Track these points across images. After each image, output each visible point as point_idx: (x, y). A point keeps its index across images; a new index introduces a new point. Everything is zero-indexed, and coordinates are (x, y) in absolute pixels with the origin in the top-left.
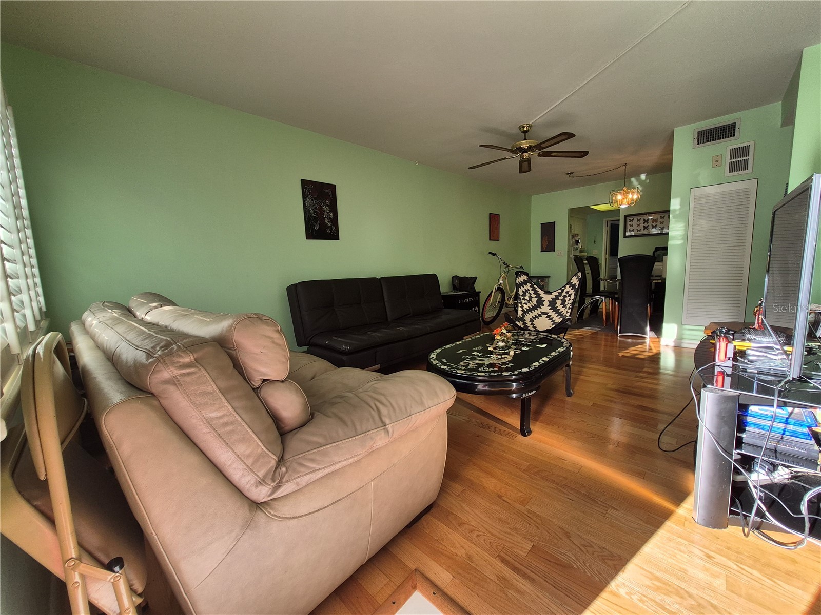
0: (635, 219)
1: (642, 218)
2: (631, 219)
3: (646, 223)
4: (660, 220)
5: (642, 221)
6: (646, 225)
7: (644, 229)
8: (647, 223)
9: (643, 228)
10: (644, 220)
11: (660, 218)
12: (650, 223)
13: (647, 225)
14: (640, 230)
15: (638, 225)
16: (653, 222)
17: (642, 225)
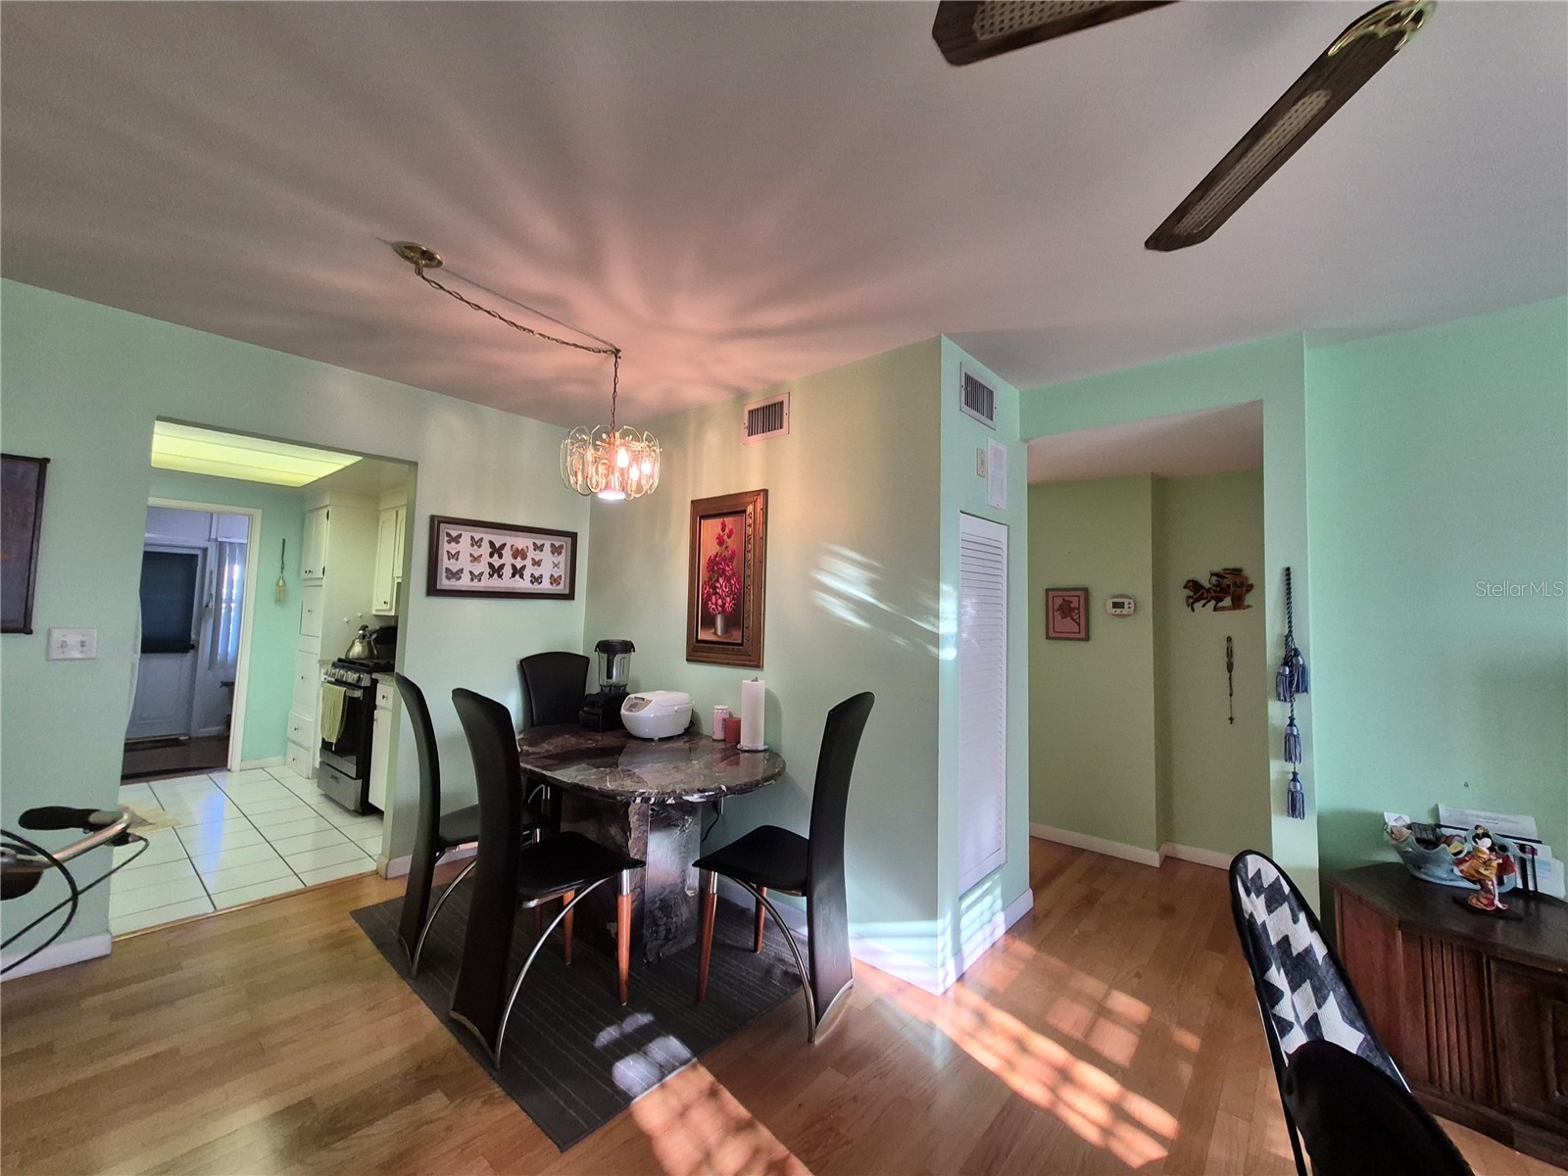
0: (467, 534)
1: (487, 536)
2: (454, 534)
3: (496, 556)
4: (531, 554)
5: (486, 549)
6: (496, 561)
7: (491, 576)
8: (500, 557)
9: (487, 570)
10: (492, 544)
11: (531, 547)
12: (507, 558)
13: (501, 562)
14: (479, 577)
15: (475, 559)
16: (515, 557)
17: (486, 559)
